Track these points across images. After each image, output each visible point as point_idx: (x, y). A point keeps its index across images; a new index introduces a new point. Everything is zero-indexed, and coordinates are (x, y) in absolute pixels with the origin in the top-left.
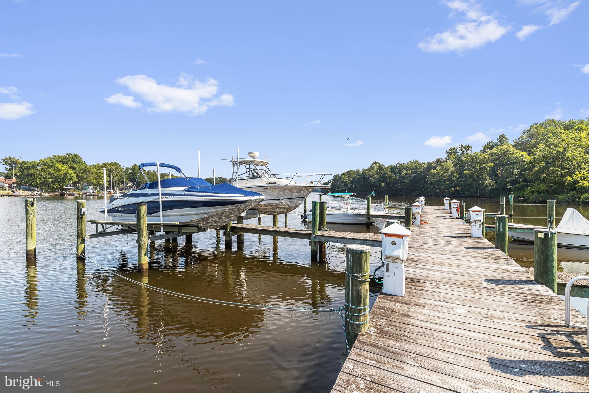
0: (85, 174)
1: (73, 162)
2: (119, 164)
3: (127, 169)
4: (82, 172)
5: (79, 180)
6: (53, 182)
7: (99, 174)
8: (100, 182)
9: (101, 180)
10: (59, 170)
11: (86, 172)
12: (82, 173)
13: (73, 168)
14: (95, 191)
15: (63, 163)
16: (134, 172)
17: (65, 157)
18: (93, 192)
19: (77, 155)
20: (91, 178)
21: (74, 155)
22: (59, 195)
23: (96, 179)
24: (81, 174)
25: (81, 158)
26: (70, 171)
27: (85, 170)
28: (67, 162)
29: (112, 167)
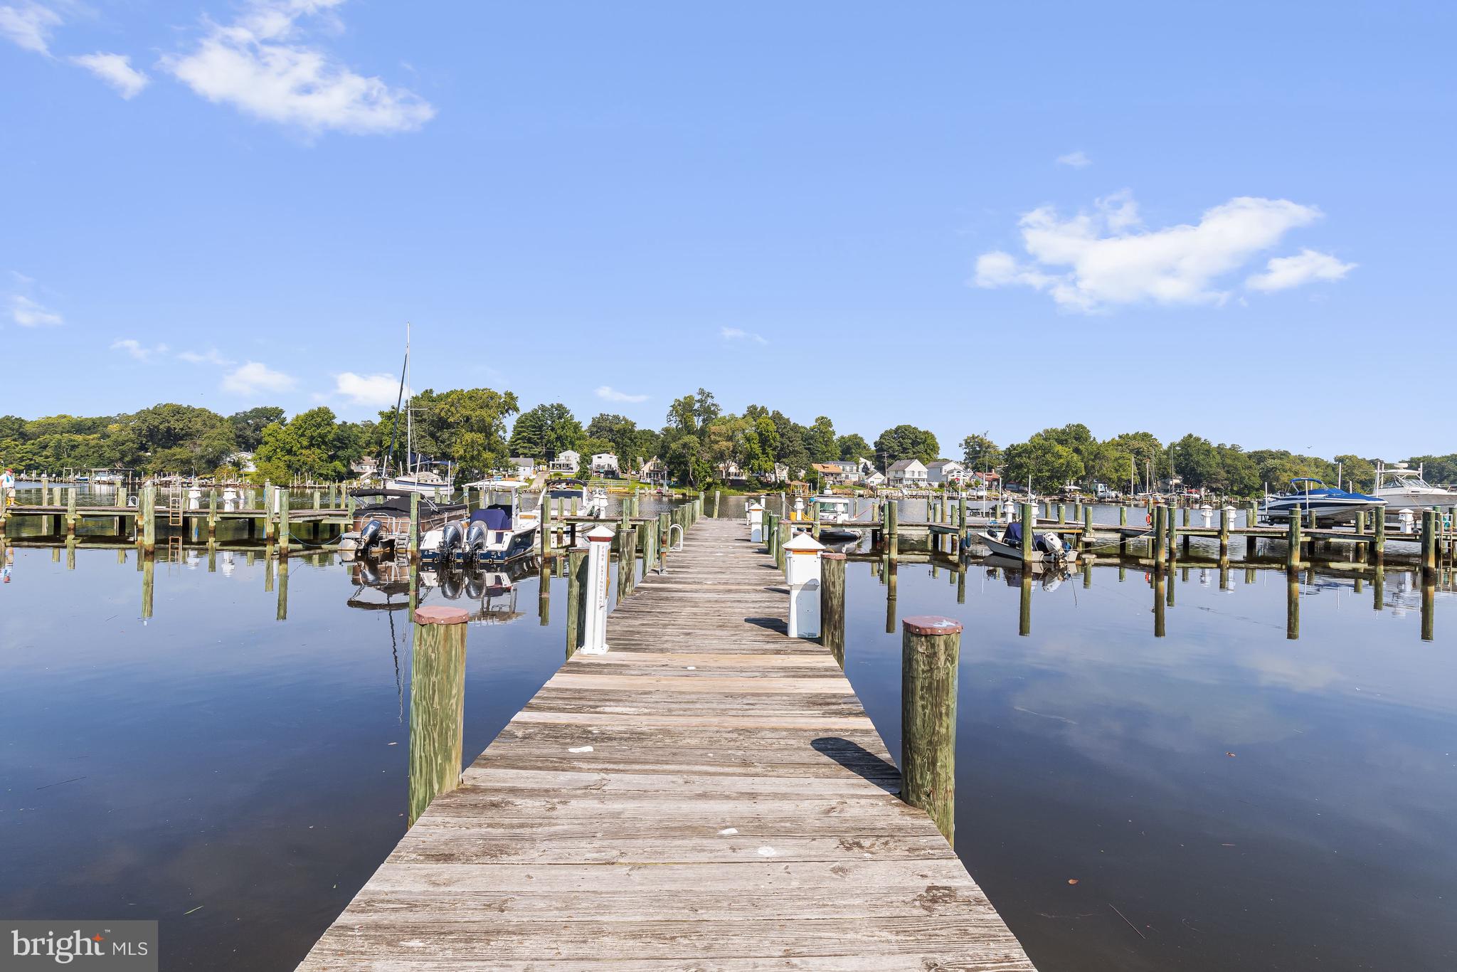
0: (1097, 461)
1: (1076, 439)
2: (1152, 436)
3: (1172, 446)
4: (1093, 457)
5: (1087, 474)
6: (1050, 478)
7: (1120, 461)
8: (1124, 477)
9: (1124, 473)
10: (1060, 457)
11: (1100, 459)
12: (1093, 460)
13: (1077, 451)
14: (1119, 495)
15: (1061, 442)
16: (1188, 451)
17: (1063, 432)
18: (1117, 497)
19: (1084, 428)
20: (1107, 468)
21: (1078, 426)
22: (1058, 500)
23: (1117, 471)
24: (1091, 463)
25: (1089, 431)
26: (1076, 457)
27: (1097, 456)
28: (1066, 440)
29: (1142, 445)
